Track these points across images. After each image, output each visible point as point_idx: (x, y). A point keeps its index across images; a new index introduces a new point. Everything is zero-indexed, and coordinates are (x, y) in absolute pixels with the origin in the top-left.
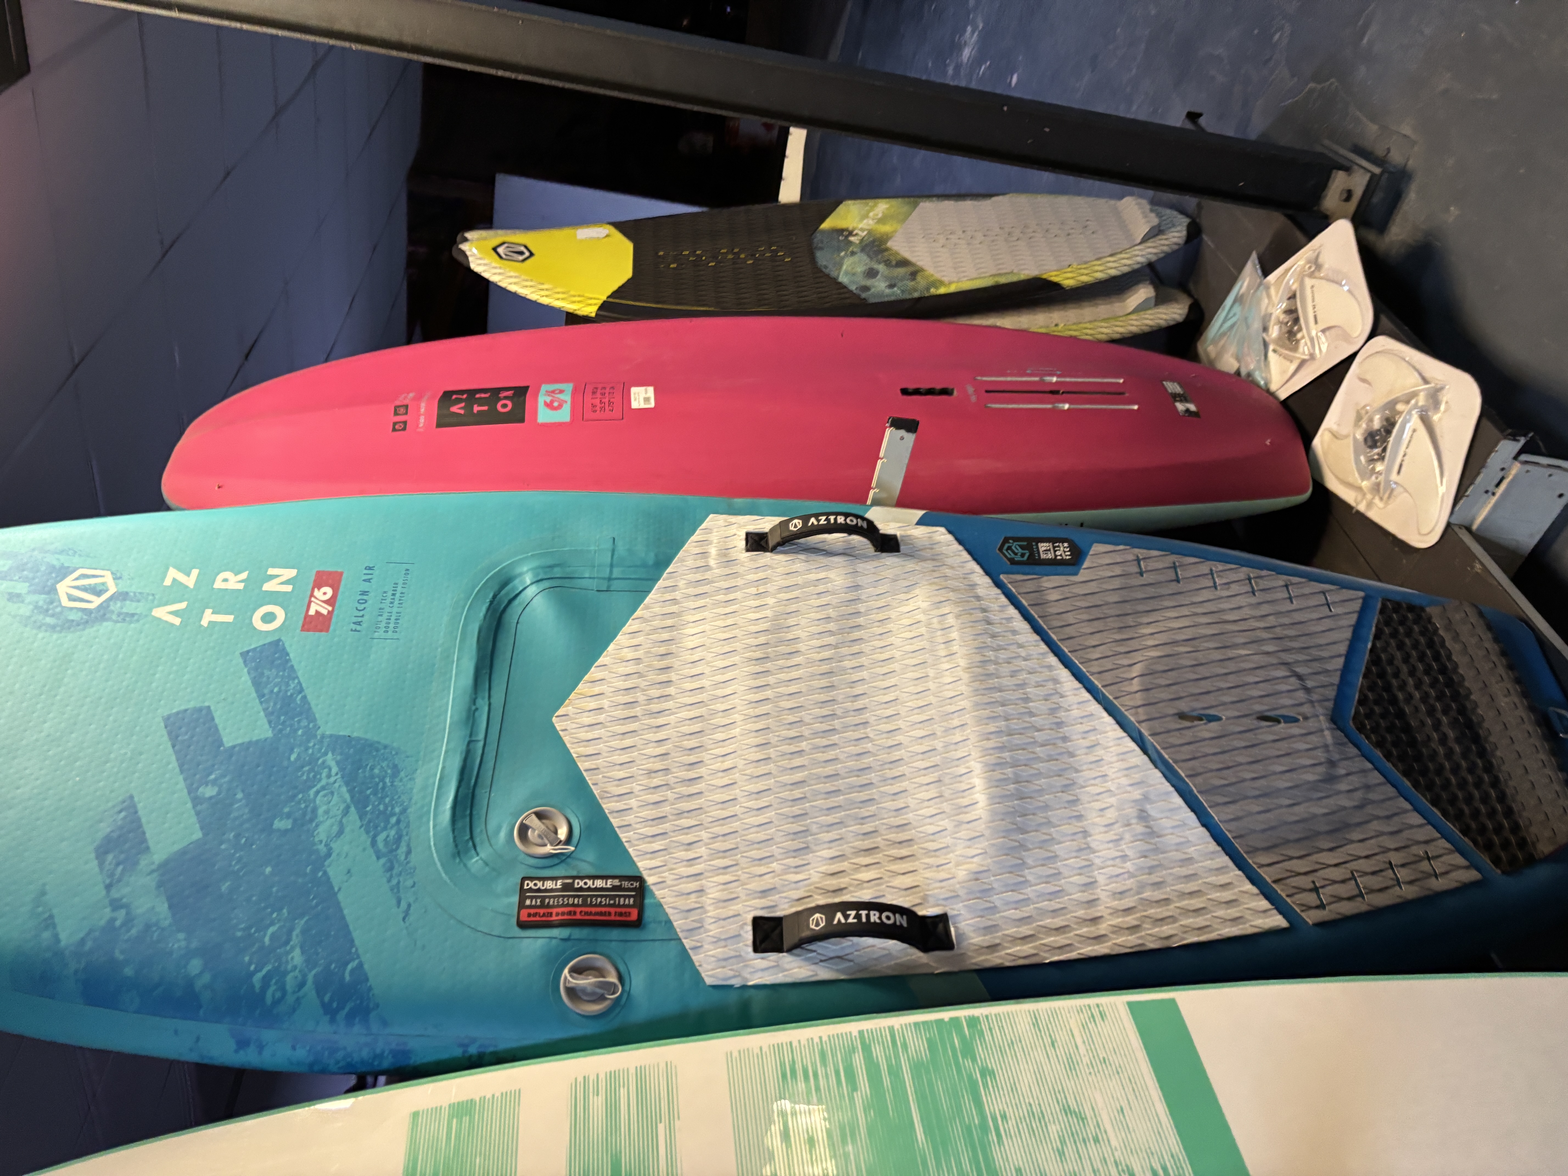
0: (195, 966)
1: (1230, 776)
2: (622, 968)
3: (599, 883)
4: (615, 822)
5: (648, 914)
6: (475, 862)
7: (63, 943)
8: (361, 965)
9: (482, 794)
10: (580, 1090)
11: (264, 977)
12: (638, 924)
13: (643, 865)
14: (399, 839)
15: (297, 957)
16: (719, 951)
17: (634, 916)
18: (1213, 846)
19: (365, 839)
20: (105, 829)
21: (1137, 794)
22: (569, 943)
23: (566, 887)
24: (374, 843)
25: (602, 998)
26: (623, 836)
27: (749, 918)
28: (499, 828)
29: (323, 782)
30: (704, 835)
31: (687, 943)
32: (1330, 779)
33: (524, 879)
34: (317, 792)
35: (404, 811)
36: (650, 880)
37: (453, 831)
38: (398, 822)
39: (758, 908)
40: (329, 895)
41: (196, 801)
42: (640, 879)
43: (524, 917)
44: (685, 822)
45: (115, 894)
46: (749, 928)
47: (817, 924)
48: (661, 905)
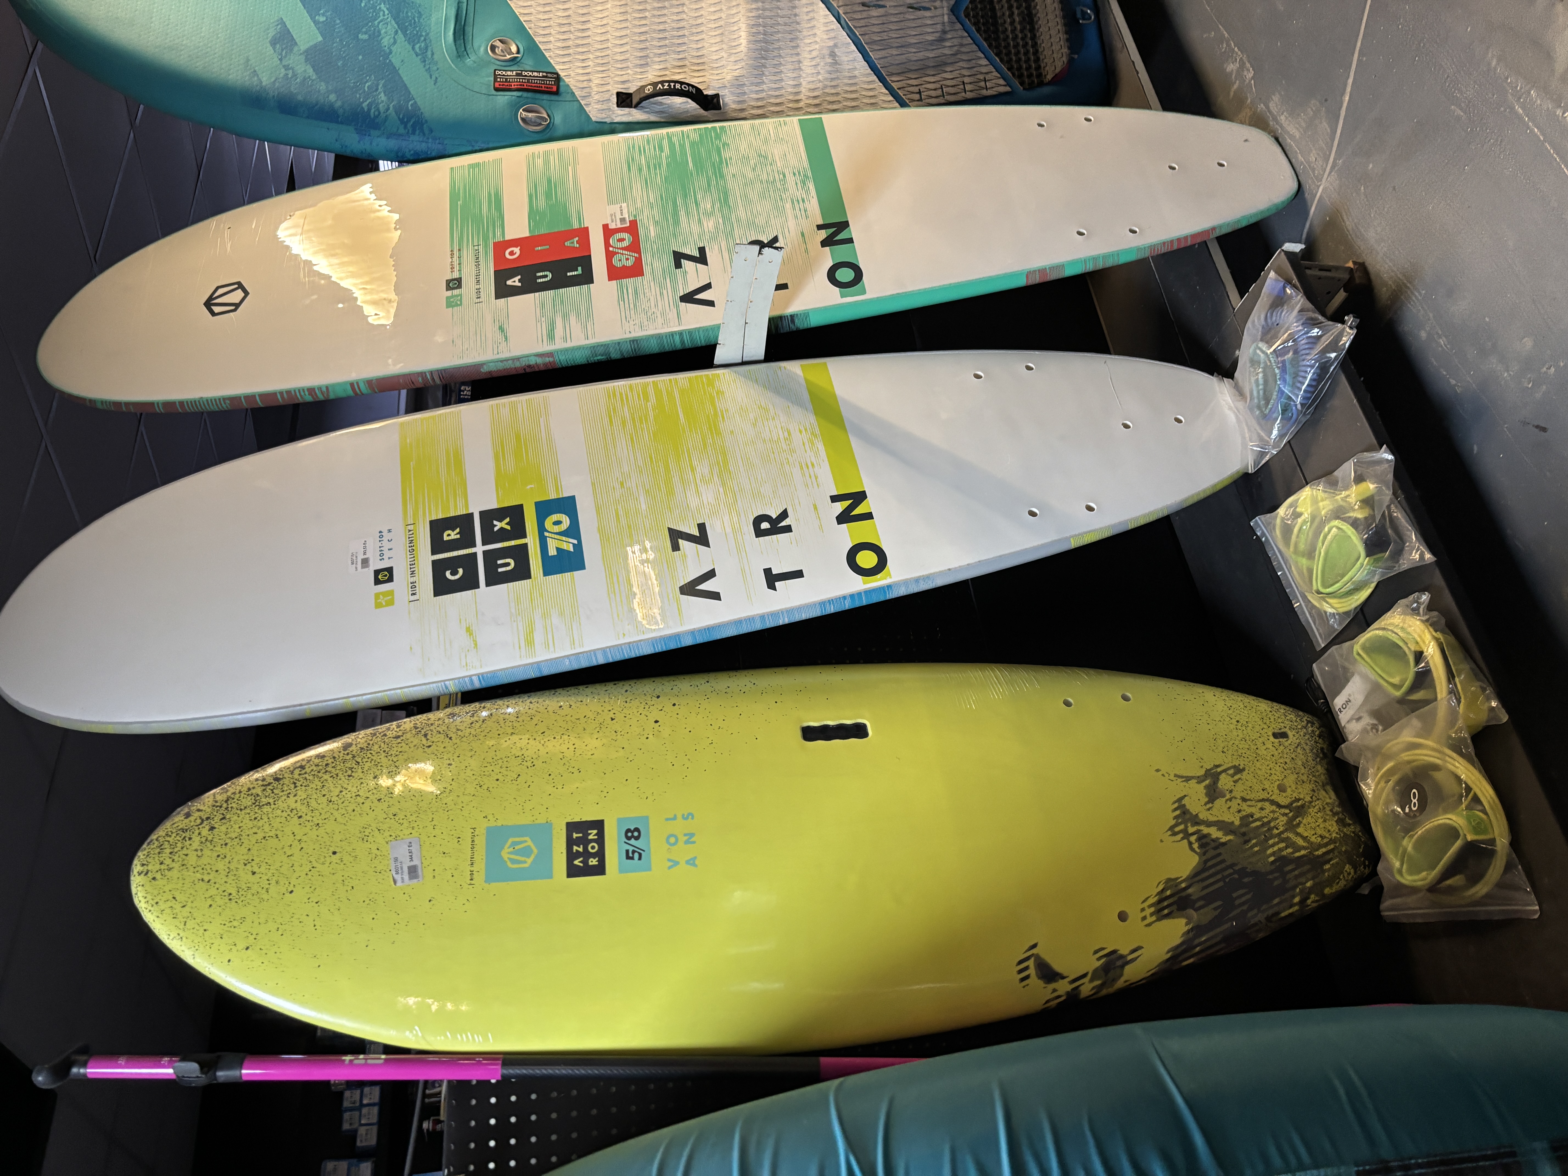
0: (332, 97)
1: (885, 36)
2: (550, 113)
3: (535, 74)
4: (542, 47)
5: (562, 89)
6: (468, 61)
7: (264, 84)
8: (415, 102)
9: (468, 29)
10: (531, 159)
11: (368, 105)
12: (557, 93)
13: (558, 68)
14: (426, 48)
15: (383, 97)
16: (599, 106)
17: (555, 89)
18: (869, 71)
19: (409, 47)
20: (272, 33)
21: (831, 43)
22: (521, 99)
23: (517, 75)
24: (413, 48)
25: (540, 124)
26: (547, 54)
27: (615, 92)
28: (480, 47)
29: (381, 18)
30: (591, 56)
31: (583, 103)
32: (941, 40)
33: (495, 70)
34: (379, 23)
35: (427, 34)
36: (562, 74)
37: (455, 45)
38: (425, 40)
39: (621, 88)
40: (395, 71)
41: (316, 23)
42: (557, 74)
43: (497, 85)
44: (580, 50)
45: (284, 63)
46: (615, 96)
47: (649, 90)
48: (568, 85)
